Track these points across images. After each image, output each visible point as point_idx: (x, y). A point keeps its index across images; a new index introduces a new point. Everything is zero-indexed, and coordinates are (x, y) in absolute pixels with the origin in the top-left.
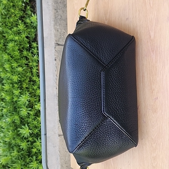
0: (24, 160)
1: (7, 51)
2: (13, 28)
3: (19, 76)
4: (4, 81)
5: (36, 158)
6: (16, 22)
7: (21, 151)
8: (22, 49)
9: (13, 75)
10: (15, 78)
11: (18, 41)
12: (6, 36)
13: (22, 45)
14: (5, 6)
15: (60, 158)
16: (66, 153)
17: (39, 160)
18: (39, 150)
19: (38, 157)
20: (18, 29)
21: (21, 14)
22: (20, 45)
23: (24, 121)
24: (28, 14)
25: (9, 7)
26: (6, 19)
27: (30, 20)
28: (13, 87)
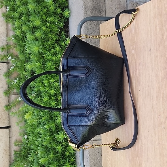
0: (58, 162)
1: (46, 69)
2: (50, 50)
3: (55, 90)
4: (42, 94)
5: (69, 160)
6: (53, 45)
7: (56, 154)
8: (58, 68)
9: (50, 89)
10: (52, 92)
11: (55, 61)
12: (44, 56)
13: (58, 64)
14: (44, 32)
15: (90, 161)
16: (95, 156)
17: (71, 162)
18: (71, 153)
19: (70, 159)
20: (55, 50)
21: (57, 38)
22: (56, 63)
23: (59, 128)
24: (62, 38)
25: (47, 32)
26: (45, 42)
27: (64, 43)
28: (50, 99)
